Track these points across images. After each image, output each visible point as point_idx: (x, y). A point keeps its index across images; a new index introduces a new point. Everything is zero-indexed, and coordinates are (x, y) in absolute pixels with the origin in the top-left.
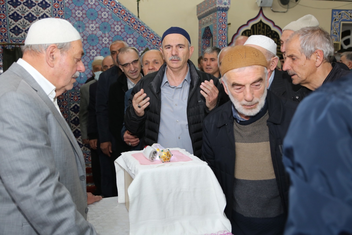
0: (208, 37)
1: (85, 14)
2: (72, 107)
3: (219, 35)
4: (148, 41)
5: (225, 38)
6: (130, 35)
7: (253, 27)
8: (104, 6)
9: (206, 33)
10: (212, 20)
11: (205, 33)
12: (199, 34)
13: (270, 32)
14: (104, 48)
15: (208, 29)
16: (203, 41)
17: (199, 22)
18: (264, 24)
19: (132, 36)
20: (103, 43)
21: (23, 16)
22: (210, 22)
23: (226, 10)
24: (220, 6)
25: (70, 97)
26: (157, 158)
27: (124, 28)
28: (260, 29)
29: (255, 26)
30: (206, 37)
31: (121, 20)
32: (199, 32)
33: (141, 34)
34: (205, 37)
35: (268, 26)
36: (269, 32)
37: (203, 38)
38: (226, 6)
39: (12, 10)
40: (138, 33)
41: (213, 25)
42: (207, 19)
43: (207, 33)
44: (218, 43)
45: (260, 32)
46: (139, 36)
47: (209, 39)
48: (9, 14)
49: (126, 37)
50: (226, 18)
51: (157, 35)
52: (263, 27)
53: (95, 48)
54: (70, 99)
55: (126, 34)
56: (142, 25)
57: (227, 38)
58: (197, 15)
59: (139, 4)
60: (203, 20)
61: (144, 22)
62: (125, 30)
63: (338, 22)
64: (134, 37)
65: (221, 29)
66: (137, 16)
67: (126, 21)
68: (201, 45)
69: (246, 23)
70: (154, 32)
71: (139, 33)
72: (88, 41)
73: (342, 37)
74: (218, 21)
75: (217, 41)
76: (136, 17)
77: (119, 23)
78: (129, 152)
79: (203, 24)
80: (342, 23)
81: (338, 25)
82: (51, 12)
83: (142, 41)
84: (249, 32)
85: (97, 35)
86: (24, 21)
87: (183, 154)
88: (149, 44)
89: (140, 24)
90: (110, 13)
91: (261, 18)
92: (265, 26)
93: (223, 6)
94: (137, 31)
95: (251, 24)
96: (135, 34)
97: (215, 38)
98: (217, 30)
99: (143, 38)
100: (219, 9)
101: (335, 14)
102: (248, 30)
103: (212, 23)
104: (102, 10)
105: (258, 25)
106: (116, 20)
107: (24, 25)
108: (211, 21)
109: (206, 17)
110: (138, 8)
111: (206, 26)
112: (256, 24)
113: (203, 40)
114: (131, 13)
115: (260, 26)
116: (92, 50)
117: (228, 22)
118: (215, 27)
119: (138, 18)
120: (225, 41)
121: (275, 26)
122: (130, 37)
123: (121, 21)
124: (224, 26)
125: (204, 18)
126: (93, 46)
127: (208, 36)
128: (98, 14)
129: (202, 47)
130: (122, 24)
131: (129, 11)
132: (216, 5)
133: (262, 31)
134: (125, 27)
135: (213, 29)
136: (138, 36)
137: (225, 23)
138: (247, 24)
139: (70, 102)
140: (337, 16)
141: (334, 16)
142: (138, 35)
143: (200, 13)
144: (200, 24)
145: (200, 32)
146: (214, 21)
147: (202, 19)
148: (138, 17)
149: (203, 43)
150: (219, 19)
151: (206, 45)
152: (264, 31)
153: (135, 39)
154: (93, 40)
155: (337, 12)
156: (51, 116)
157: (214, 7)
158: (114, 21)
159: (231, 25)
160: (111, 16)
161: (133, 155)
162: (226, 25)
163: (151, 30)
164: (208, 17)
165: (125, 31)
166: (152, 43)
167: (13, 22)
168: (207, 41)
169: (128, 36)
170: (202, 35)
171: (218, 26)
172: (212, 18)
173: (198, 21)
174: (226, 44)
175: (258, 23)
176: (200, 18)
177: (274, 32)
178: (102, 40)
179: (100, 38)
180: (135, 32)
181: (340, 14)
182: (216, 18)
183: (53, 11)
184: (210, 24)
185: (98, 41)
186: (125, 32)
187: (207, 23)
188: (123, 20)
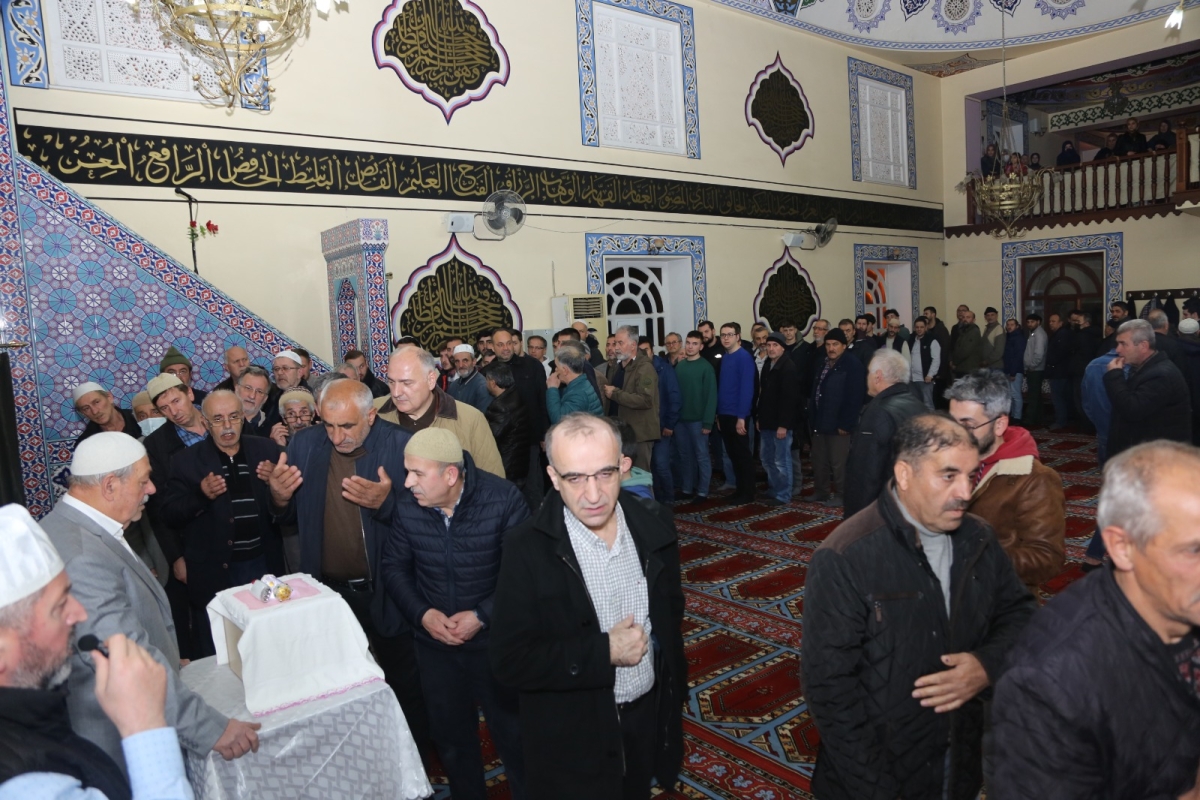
1: (75, 273)
2: (56, 474)
3: (370, 299)
4: (221, 321)
5: (383, 302)
6: (180, 310)
7: (439, 270)
8: (117, 255)
9: (344, 290)
10: (353, 267)
11: (341, 291)
12: (330, 290)
13: (475, 279)
14: (124, 342)
15: (347, 283)
16: (338, 306)
17: (328, 266)
18: (461, 264)
19: (184, 313)
20: (120, 332)
22: (350, 271)
23: (381, 248)
24: (368, 243)
25: (50, 454)
26: (272, 596)
27: (165, 298)
28: (455, 273)
29: (443, 268)
30: (344, 296)
31: (157, 280)
33: (204, 307)
34: (342, 296)
35: (469, 267)
36: (472, 278)
37: (338, 299)
38: (380, 243)
40: (198, 305)
41: (357, 278)
42: (344, 263)
43: (346, 291)
45: (454, 279)
46: (200, 312)
47: (352, 302)
49: (171, 315)
50: (381, 265)
51: (241, 305)
52: (460, 270)
53: (102, 343)
55: (171, 308)
56: (205, 287)
57: (386, 302)
58: (323, 251)
59: (197, 243)
60: (336, 264)
61: (210, 280)
62: (169, 302)
63: (598, 256)
64: (189, 314)
65: (373, 287)
66: (193, 269)
67: (169, 283)
68: (336, 314)
69: (424, 263)
70: (233, 301)
71: (200, 306)
72: (86, 330)
73: (609, 282)
74: (365, 270)
76: (190, 272)
77: (155, 288)
78: (228, 591)
79: (337, 273)
80: (605, 257)
81: (598, 261)
83: (208, 322)
84: (433, 280)
85: (104, 316)
87: (307, 584)
88: (224, 326)
89: (202, 286)
90: (131, 268)
91: (454, 252)
92: (464, 268)
93: (374, 242)
94: (196, 302)
95: (436, 264)
96: (190, 308)
98: (366, 287)
99: (209, 314)
100: (366, 247)
101: (592, 242)
102: (430, 277)
103: (354, 274)
104: (114, 262)
105: (449, 266)
106: (147, 282)
108: (351, 269)
109: (341, 260)
110: (194, 252)
111: (343, 277)
112: (446, 265)
113: (339, 304)
114: (179, 265)
115: (453, 267)
116: (96, 349)
117: (387, 271)
118: (361, 281)
119: (196, 274)
121: (483, 266)
122: (180, 316)
123: (158, 284)
124: (379, 280)
125: (338, 261)
126: (97, 340)
127: (349, 295)
128: (106, 273)
129: (338, 317)
130: (160, 290)
131: (174, 261)
132: (359, 240)
133: (459, 276)
134: (169, 295)
135: (357, 285)
136: (198, 312)
137: (380, 274)
138: (428, 266)
139: (52, 463)
140: (594, 245)
141: (590, 245)
142: (197, 310)
143: (329, 249)
144: (329, 270)
145: (332, 287)
146: (358, 270)
147: (334, 262)
148: (196, 271)
149: (339, 309)
150: (368, 267)
151: (345, 314)
152: (463, 277)
153: (191, 318)
154: (95, 327)
155: (594, 239)
156: (127, 573)
157: (356, 243)
158: (141, 283)
159: (394, 275)
160: (135, 274)
161: (236, 595)
162: (382, 278)
163: (226, 297)
164: (346, 259)
165: (167, 304)
168: (346, 305)
169: (176, 313)
170: (336, 294)
171: (366, 280)
172: (353, 264)
173: (325, 263)
174: (386, 315)
175: (450, 262)
176: (329, 259)
177: (482, 279)
180: (190, 303)
181: (600, 242)
182: (362, 263)
184: (350, 275)
186: (168, 306)
187: (344, 271)
188: (164, 280)
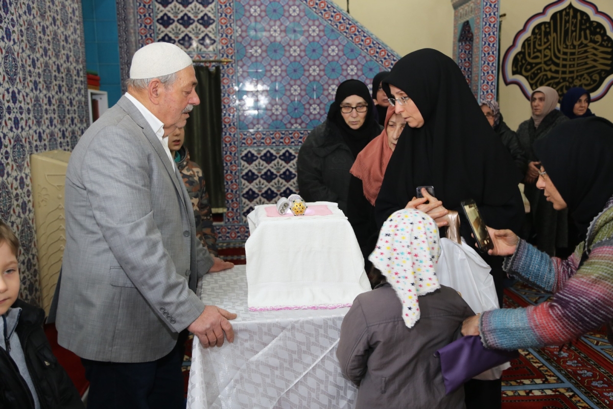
0: (468, 39)
1: (265, 11)
2: (243, 154)
3: (484, 36)
4: (363, 50)
5: (495, 39)
6: (333, 41)
7: (554, 17)
9: (465, 32)
10: (473, 10)
11: (463, 33)
12: (455, 33)
13: (588, 25)
14: (293, 63)
15: (466, 25)
16: (459, 46)
17: (455, 13)
18: (576, 11)
19: (336, 43)
20: (291, 55)
21: (176, 19)
22: (470, 14)
25: (241, 140)
27: (323, 31)
28: (569, 19)
29: (558, 15)
30: (465, 38)
31: (319, 17)
32: (454, 30)
33: (350, 38)
34: (463, 38)
35: (583, 14)
36: (585, 24)
37: (460, 40)
39: (161, 11)
40: (346, 36)
41: (475, 19)
42: (466, 8)
43: (467, 32)
44: (481, 49)
45: (568, 25)
46: (348, 42)
47: (471, 42)
48: (157, 17)
49: (327, 44)
50: (496, 6)
51: (377, 39)
52: (575, 17)
53: (279, 63)
54: (241, 142)
55: (327, 39)
56: (352, 24)
57: (497, 39)
60: (461, 10)
61: (357, 18)
62: (326, 33)
64: (340, 44)
65: (487, 25)
66: (346, 10)
67: (327, 19)
68: (457, 53)
69: (541, 11)
70: (372, 35)
71: (348, 38)
72: (269, 53)
74: (482, 11)
75: (480, 46)
76: (343, 11)
77: (317, 23)
79: (461, 17)
82: (214, 10)
83: (352, 50)
84: (547, 26)
85: (282, 43)
86: (176, 27)
88: (363, 54)
89: (350, 22)
90: (302, 7)
92: (579, 15)
94: (345, 34)
95: (551, 11)
96: (341, 39)
97: (477, 40)
98: (481, 26)
99: (354, 44)
102: (544, 23)
103: (473, 16)
104: (291, 3)
105: (564, 13)
106: (312, 18)
107: (177, 33)
108: (471, 11)
109: (465, 5)
111: (465, 20)
112: (561, 12)
113: (460, 44)
114: (335, 5)
115: (568, 14)
116: (275, 67)
117: (501, 13)
118: (478, 21)
119: (347, 13)
120: (495, 45)
121: (597, 12)
122: (333, 45)
123: (320, 19)
124: (493, 20)
125: (462, 7)
126: (276, 61)
127: (468, 37)
128: (284, 11)
129: (458, 56)
130: (320, 24)
131: (332, 3)
133: (572, 22)
134: (326, 29)
135: (475, 25)
136: (346, 42)
137: (494, 14)
138: (544, 13)
139: (241, 146)
142: (345, 40)
144: (455, 16)
145: (456, 31)
146: (476, 12)
147: (459, 8)
148: (348, 11)
149: (459, 48)
150: (485, 8)
151: (465, 52)
152: (576, 22)
153: (341, 47)
154: (275, 51)
158: (308, 19)
159: (507, 16)
160: (304, 12)
162: (496, 17)
163: (368, 32)
164: (468, 4)
165: (325, 35)
166: (369, 53)
167: (163, 28)
168: (466, 46)
169: (330, 43)
170: (458, 35)
171: (482, 20)
172: (473, 6)
173: (453, 11)
174: (496, 50)
175: (565, 9)
176: (455, 7)
177: (595, 24)
178: (289, 51)
179: (287, 48)
180: (341, 35)
182: (480, 5)
183: (218, 9)
184: (470, 17)
185: (283, 53)
186: (325, 37)
187: (466, 14)
188: (323, 17)
